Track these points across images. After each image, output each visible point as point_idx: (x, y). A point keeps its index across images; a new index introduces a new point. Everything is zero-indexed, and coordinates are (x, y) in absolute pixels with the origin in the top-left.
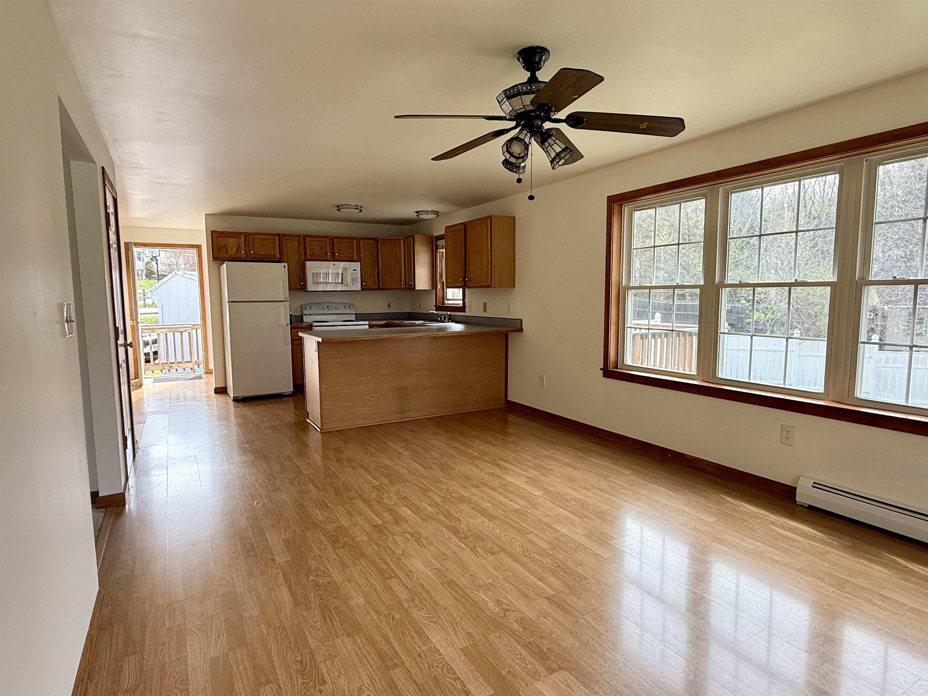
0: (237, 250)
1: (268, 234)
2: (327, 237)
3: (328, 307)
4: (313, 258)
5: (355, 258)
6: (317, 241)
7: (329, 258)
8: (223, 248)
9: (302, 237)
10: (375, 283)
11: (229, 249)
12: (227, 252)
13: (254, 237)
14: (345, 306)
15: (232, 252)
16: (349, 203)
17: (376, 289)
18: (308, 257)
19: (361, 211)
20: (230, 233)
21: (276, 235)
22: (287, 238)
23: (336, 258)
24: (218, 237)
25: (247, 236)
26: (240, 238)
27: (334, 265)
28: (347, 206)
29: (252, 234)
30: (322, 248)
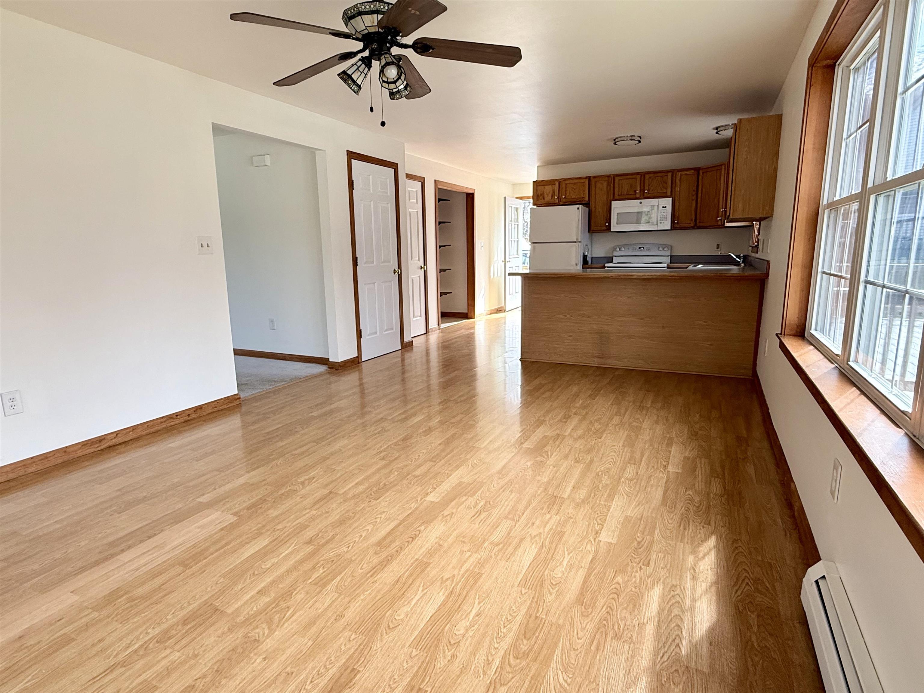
0: (552, 196)
1: (580, 178)
2: (638, 174)
3: (640, 248)
4: (621, 197)
5: (669, 194)
6: (626, 179)
7: (638, 196)
8: (541, 195)
9: (612, 176)
10: (692, 220)
11: (546, 196)
12: (544, 198)
13: (567, 182)
14: (659, 246)
15: (548, 198)
16: (623, 135)
17: (693, 228)
18: (616, 196)
19: (640, 142)
20: (547, 181)
21: (586, 178)
22: (596, 179)
23: (646, 195)
24: (537, 186)
25: (560, 182)
26: (555, 185)
27: (641, 203)
28: (623, 139)
29: (565, 180)
30: (631, 186)
